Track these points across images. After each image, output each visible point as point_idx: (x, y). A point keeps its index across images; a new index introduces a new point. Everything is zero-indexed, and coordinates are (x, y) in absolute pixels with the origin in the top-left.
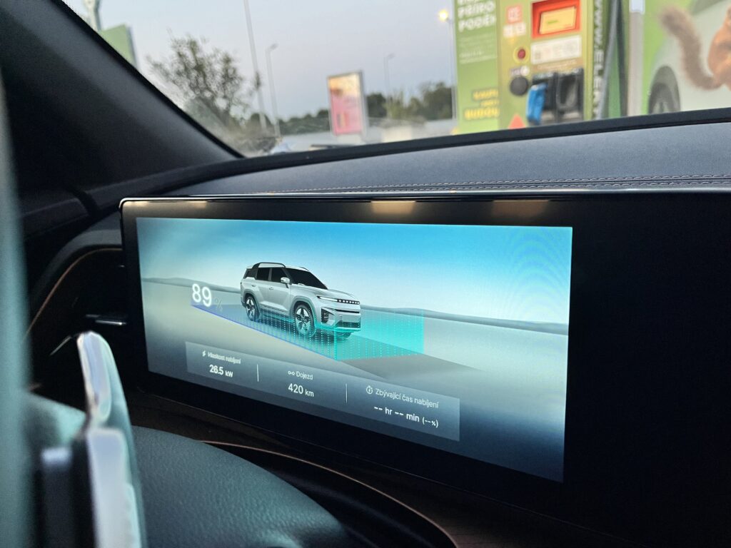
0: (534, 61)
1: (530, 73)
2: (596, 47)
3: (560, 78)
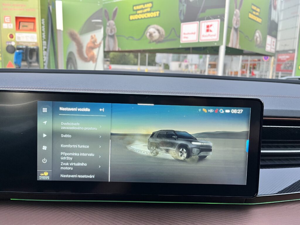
0: (17, 40)
1: (15, 44)
2: (43, 39)
3: (29, 49)
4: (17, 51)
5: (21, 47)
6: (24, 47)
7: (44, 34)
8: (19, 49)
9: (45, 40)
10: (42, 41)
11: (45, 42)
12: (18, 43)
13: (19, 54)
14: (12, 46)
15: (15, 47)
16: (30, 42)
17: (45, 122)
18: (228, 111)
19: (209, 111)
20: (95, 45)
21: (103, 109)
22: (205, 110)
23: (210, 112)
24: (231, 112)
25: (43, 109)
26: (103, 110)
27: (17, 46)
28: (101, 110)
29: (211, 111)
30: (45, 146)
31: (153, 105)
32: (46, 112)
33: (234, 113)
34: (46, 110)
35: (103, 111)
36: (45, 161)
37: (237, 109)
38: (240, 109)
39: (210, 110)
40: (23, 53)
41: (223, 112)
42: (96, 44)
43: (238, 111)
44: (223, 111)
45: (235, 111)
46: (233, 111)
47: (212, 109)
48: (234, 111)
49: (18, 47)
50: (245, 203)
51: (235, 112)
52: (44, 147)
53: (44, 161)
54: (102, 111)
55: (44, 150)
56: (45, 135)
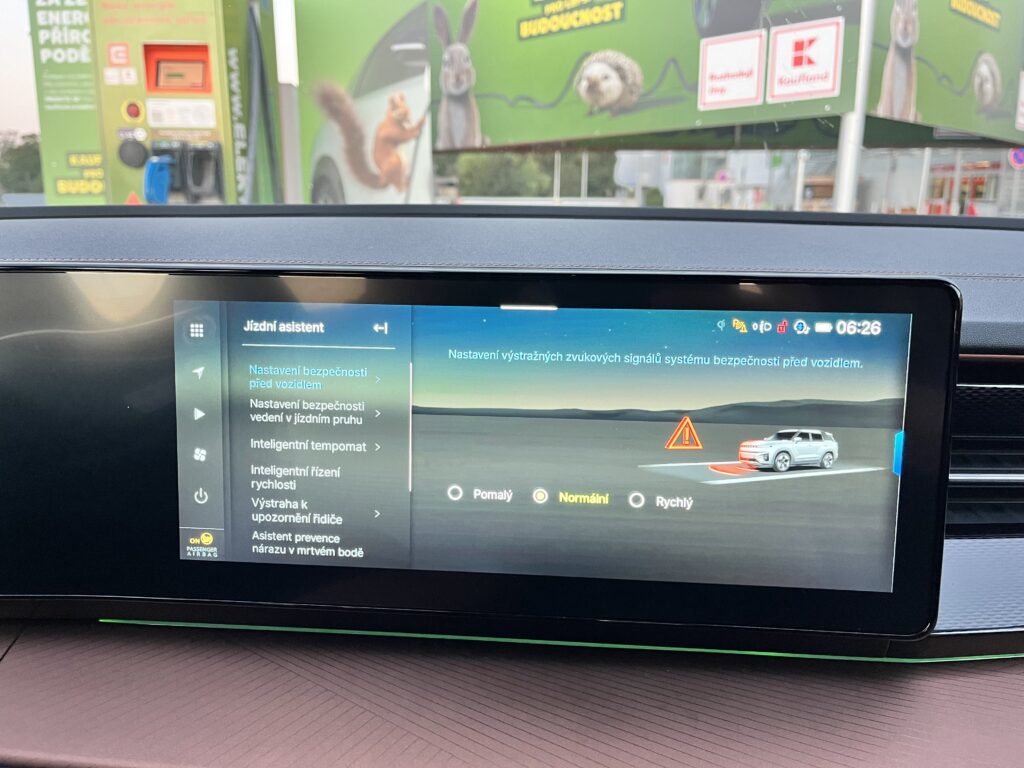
0: (153, 123)
1: (147, 138)
2: (235, 118)
3: (191, 151)
4: (155, 159)
5: (164, 145)
6: (176, 145)
7: (236, 99)
8: (159, 152)
9: (240, 120)
10: (232, 122)
11: (240, 128)
12: (154, 131)
13: (161, 167)
14: (136, 144)
15: (148, 145)
16: (192, 130)
17: (199, 371)
18: (824, 327)
19: (755, 326)
20: (403, 128)
21: (386, 324)
22: (739, 325)
23: (758, 330)
24: (834, 331)
25: (192, 326)
26: (385, 327)
27: (153, 143)
28: (377, 328)
29: (763, 326)
30: (202, 447)
31: (554, 308)
32: (202, 335)
33: (846, 335)
34: (202, 331)
35: (386, 332)
36: (204, 497)
37: (858, 320)
38: (871, 320)
39: (759, 324)
40: (172, 165)
41: (806, 330)
42: (407, 126)
43: (861, 328)
44: (808, 329)
45: (849, 327)
46: (842, 327)
47: (767, 320)
48: (847, 326)
49: (157, 145)
50: (888, 656)
51: (852, 330)
52: (197, 451)
53: (201, 497)
54: (382, 332)
55: (199, 461)
56: (199, 414)
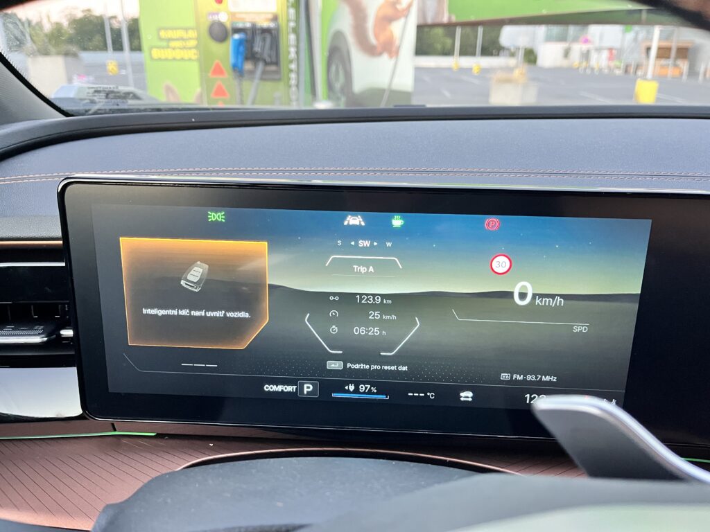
0: (233, 9)
1: (228, 19)
3: (259, 29)
4: (237, 36)
5: (240, 25)
6: (248, 25)
8: (236, 30)
9: (292, 6)
10: (288, 7)
11: (292, 11)
12: (233, 15)
13: (240, 42)
14: (221, 25)
15: (228, 25)
20: (396, 9)
27: (232, 23)
40: (247, 41)
42: (399, 7)
49: (235, 26)
